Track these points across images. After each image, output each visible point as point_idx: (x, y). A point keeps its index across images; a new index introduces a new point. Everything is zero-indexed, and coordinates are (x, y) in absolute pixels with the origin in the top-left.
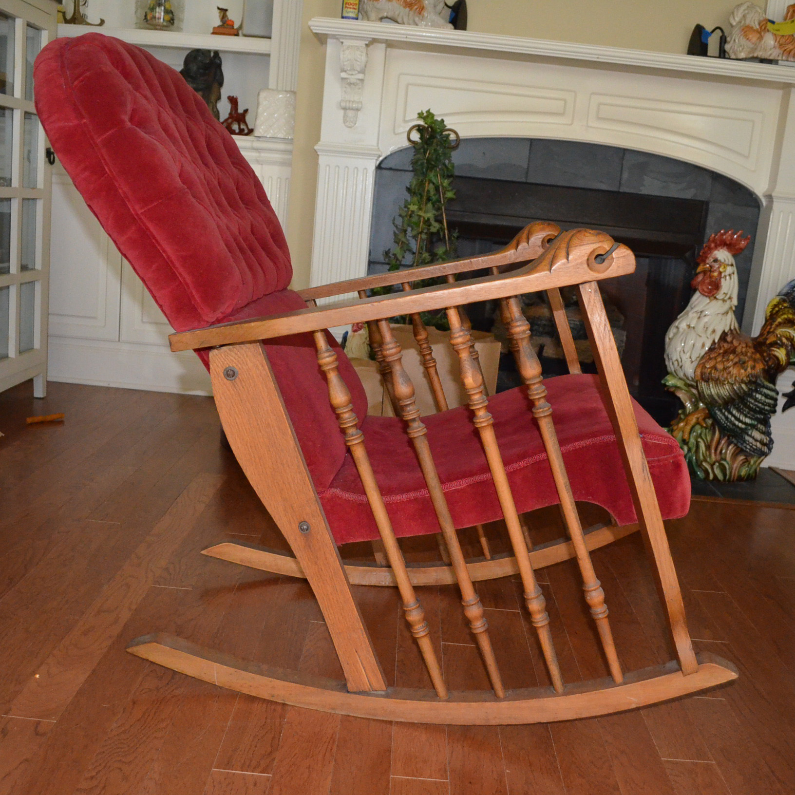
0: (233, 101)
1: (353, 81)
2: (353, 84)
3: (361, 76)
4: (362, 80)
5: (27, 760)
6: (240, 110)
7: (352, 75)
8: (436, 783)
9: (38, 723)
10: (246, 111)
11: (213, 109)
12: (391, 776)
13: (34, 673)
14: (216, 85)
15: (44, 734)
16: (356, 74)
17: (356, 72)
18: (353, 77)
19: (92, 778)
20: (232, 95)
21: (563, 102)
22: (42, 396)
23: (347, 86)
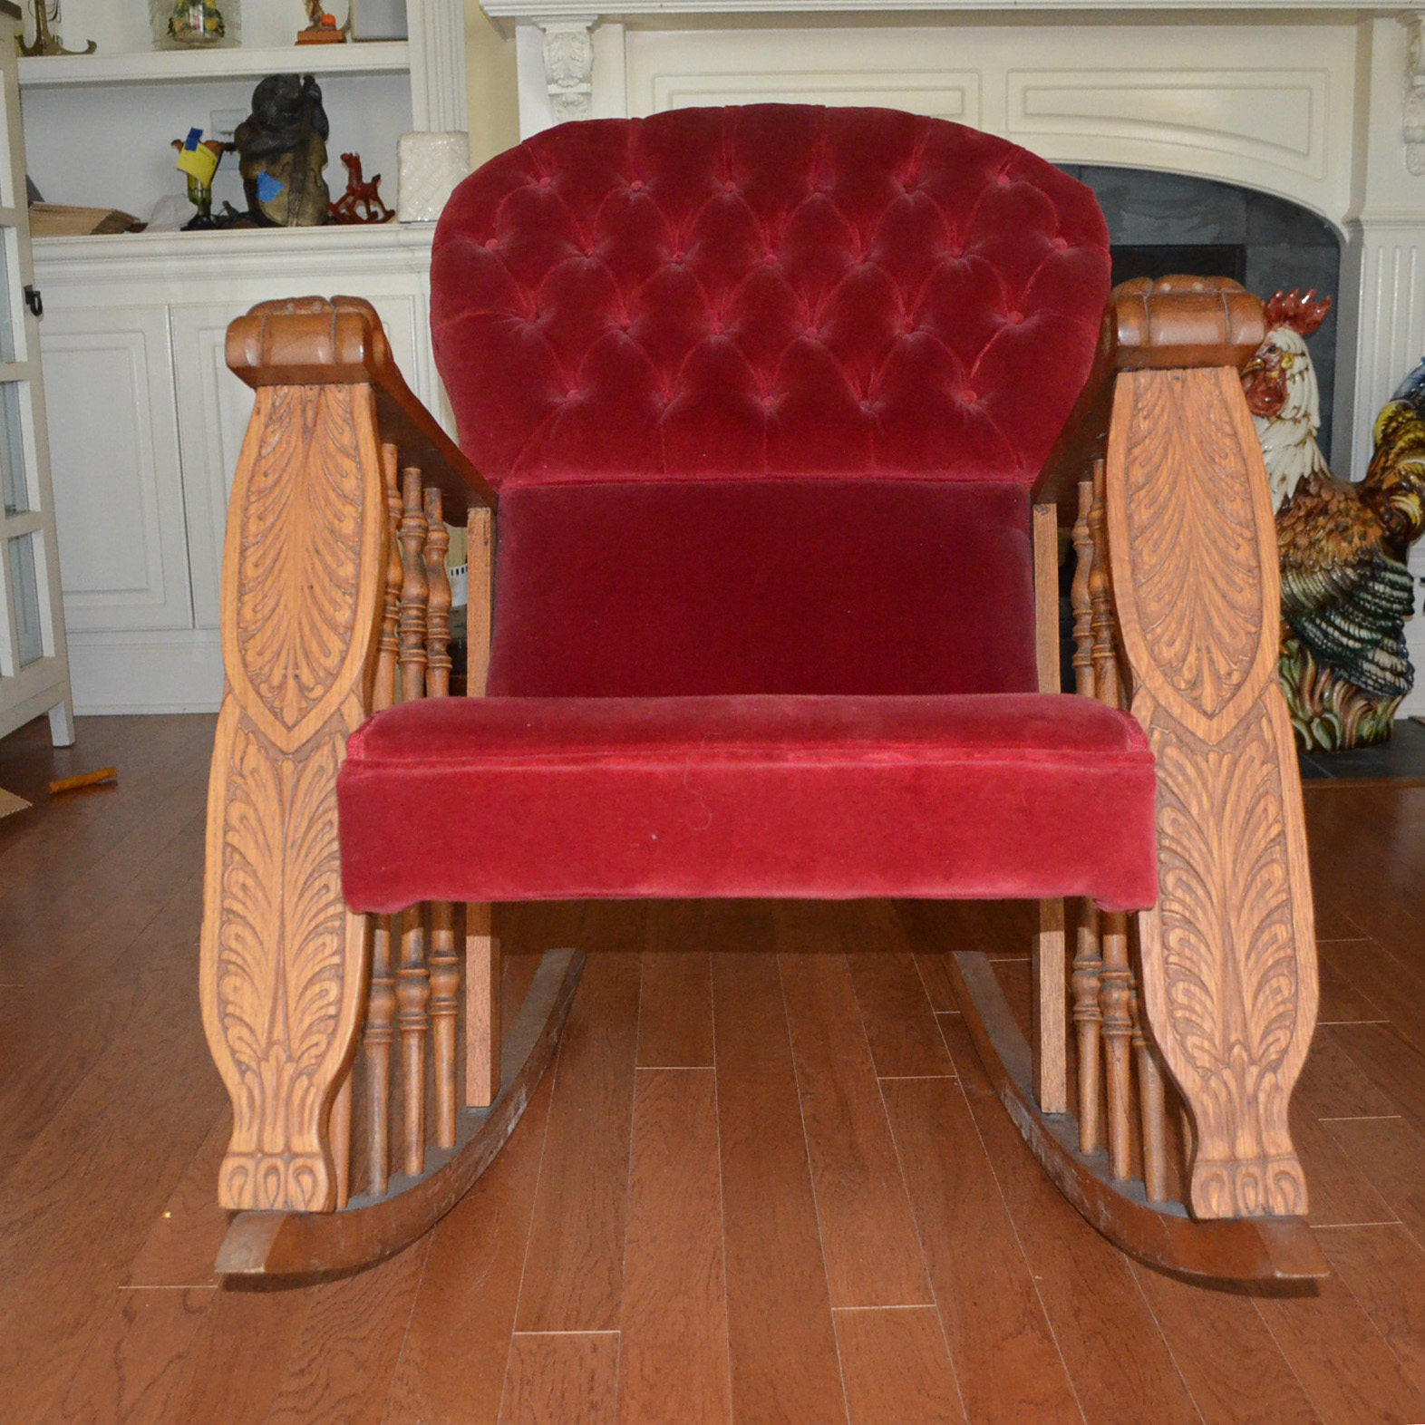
0: (352, 162)
1: (572, 98)
2: (573, 103)
3: (584, 87)
4: (588, 95)
5: (179, 1356)
6: (367, 179)
7: (568, 86)
8: (914, 1311)
9: (186, 1293)
10: (377, 179)
11: (316, 182)
12: (833, 1309)
13: (160, 1211)
14: (316, 138)
15: (200, 1310)
16: (576, 85)
17: (577, 81)
18: (570, 89)
19: (302, 1371)
20: (348, 152)
21: (959, 93)
22: (67, 743)
23: (562, 109)
